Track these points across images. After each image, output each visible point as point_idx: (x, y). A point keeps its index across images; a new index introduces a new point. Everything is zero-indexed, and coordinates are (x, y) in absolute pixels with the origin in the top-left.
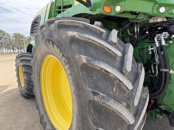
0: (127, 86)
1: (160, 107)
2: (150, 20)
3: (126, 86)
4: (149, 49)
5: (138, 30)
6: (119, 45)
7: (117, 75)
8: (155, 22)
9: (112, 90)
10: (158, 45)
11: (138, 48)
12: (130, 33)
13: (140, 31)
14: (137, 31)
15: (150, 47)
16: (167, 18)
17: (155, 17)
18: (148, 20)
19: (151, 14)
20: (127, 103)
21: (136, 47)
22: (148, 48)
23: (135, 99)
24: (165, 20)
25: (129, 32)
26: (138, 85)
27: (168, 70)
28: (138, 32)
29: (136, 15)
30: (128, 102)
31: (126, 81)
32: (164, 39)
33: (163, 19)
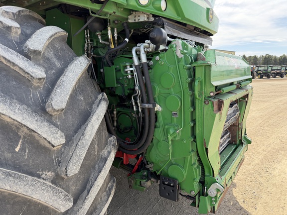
0: (49, 140)
1: (148, 167)
2: (130, 17)
3: (45, 139)
4: (127, 70)
5: (116, 34)
6: (53, 57)
7: (21, 118)
8: (136, 21)
9: (9, 149)
10: (136, 62)
11: (116, 69)
12: (102, 40)
13: (118, 37)
14: (113, 37)
15: (128, 67)
16: (154, 16)
17: (137, 12)
18: (126, 17)
19: (126, 5)
20: (55, 171)
21: (112, 66)
22: (125, 67)
23: (71, 163)
24: (152, 19)
25: (100, 38)
26: (83, 135)
27: (151, 106)
28: (116, 38)
29: (100, 5)
30: (58, 170)
31: (47, 128)
32: (145, 51)
33: (148, 18)
